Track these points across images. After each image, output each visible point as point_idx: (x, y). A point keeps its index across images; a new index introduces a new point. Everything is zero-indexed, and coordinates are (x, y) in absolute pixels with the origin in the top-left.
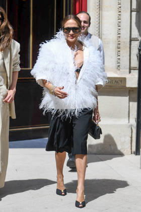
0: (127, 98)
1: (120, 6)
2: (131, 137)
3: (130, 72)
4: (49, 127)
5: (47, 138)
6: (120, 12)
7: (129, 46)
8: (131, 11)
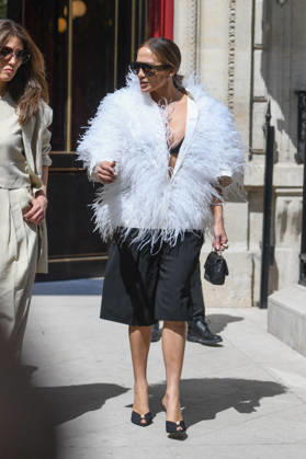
0: (245, 206)
1: (232, 38)
2: (253, 277)
3: (250, 158)
4: (106, 257)
5: (103, 278)
6: (232, 50)
7: (248, 111)
8: (253, 49)
